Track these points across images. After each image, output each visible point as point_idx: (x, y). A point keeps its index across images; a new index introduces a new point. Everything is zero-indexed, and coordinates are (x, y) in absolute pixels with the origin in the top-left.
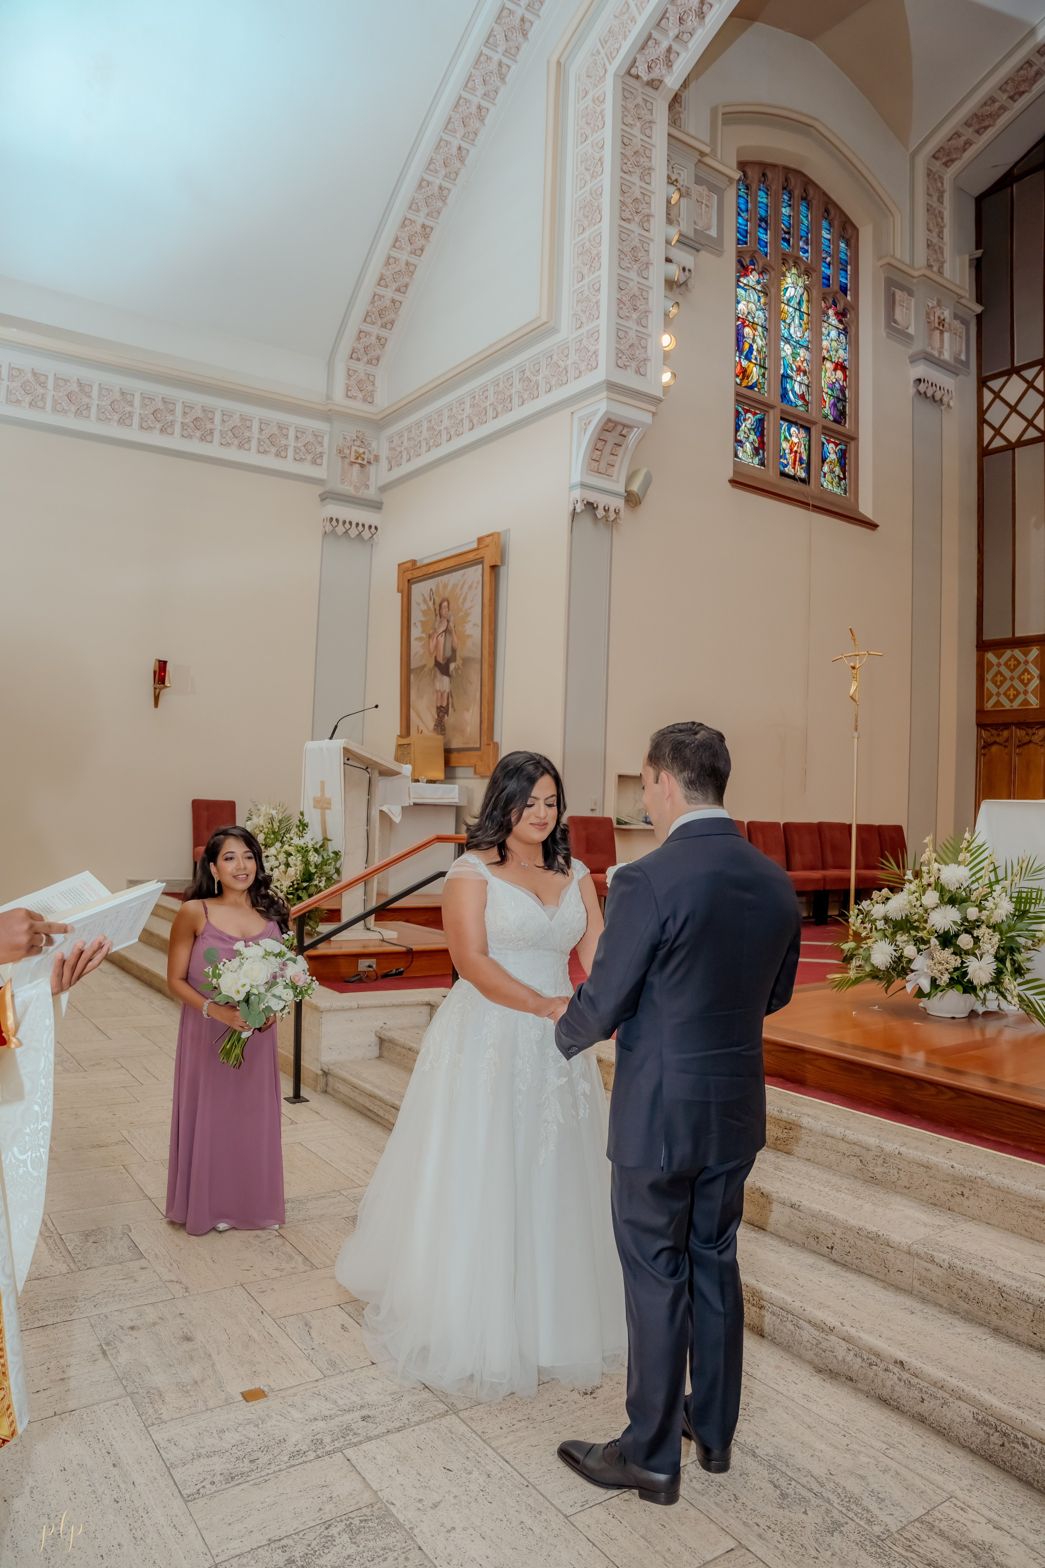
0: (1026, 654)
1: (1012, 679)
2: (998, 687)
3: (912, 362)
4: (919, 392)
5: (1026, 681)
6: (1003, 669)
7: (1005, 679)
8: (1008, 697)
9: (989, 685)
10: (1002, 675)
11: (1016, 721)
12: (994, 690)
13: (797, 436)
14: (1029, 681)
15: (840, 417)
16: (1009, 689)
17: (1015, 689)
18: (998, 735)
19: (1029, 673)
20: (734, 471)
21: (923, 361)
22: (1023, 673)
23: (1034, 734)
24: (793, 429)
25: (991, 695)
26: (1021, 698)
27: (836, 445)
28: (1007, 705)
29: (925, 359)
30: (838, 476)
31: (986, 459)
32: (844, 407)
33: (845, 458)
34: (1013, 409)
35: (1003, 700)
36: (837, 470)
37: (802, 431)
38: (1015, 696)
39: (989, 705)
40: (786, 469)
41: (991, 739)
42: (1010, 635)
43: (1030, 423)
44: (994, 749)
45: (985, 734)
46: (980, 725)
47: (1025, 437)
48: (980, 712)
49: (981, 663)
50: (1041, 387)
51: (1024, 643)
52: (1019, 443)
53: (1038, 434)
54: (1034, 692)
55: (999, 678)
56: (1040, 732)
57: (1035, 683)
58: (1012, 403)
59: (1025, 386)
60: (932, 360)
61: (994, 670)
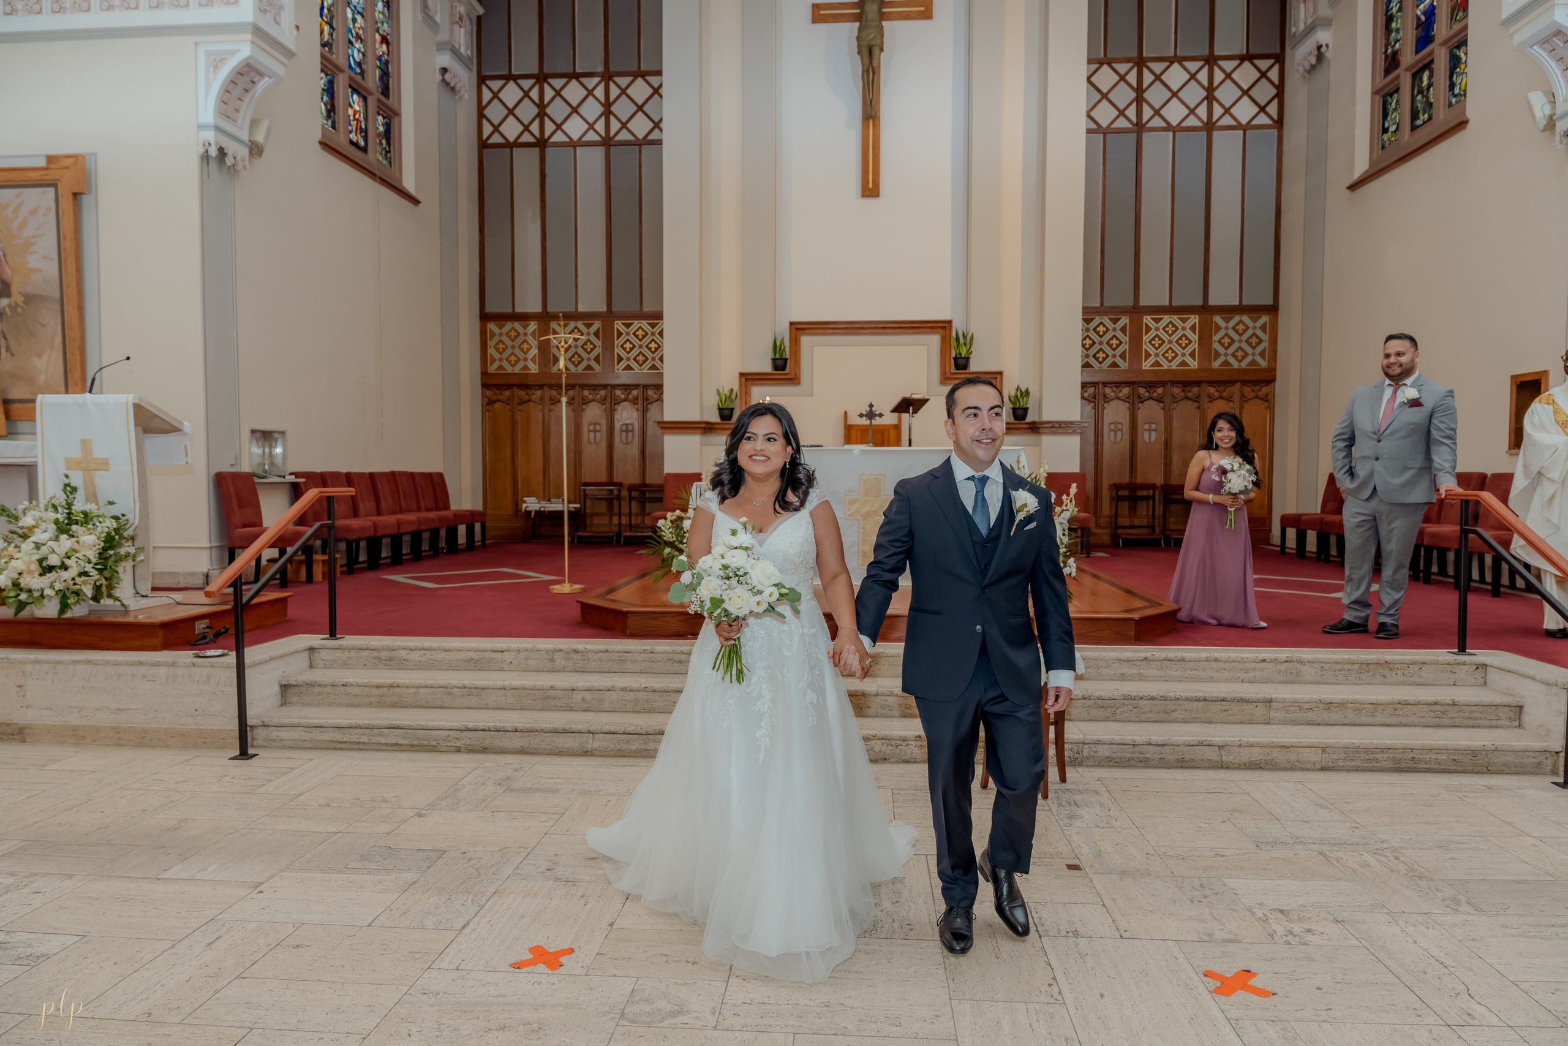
0: (525, 327)
1: (513, 347)
2: (501, 353)
3: (438, 50)
4: (444, 80)
5: (525, 350)
6: (505, 338)
7: (507, 347)
8: (510, 362)
9: (491, 351)
10: (503, 343)
11: (517, 383)
12: (496, 355)
13: (358, 104)
14: (529, 350)
15: (385, 91)
16: (510, 356)
17: (516, 356)
18: (501, 394)
19: (528, 343)
20: (323, 135)
21: (449, 52)
22: (523, 343)
23: (533, 394)
24: (355, 97)
26: (521, 364)
27: (384, 118)
28: (509, 369)
29: (452, 50)
30: (385, 148)
31: (486, 151)
32: (388, 81)
33: (390, 132)
34: (511, 112)
35: (505, 364)
36: (384, 141)
37: (361, 99)
38: (517, 362)
39: (492, 369)
40: (351, 136)
41: (495, 398)
42: (510, 310)
43: (526, 128)
44: (497, 405)
45: (489, 393)
46: (484, 386)
47: (521, 140)
48: (484, 374)
49: (483, 333)
50: (536, 99)
51: (524, 318)
52: (516, 144)
53: (533, 140)
54: (533, 360)
55: (501, 346)
56: (539, 393)
57: (534, 351)
58: (511, 106)
59: (521, 94)
60: (455, 52)
61: (496, 339)
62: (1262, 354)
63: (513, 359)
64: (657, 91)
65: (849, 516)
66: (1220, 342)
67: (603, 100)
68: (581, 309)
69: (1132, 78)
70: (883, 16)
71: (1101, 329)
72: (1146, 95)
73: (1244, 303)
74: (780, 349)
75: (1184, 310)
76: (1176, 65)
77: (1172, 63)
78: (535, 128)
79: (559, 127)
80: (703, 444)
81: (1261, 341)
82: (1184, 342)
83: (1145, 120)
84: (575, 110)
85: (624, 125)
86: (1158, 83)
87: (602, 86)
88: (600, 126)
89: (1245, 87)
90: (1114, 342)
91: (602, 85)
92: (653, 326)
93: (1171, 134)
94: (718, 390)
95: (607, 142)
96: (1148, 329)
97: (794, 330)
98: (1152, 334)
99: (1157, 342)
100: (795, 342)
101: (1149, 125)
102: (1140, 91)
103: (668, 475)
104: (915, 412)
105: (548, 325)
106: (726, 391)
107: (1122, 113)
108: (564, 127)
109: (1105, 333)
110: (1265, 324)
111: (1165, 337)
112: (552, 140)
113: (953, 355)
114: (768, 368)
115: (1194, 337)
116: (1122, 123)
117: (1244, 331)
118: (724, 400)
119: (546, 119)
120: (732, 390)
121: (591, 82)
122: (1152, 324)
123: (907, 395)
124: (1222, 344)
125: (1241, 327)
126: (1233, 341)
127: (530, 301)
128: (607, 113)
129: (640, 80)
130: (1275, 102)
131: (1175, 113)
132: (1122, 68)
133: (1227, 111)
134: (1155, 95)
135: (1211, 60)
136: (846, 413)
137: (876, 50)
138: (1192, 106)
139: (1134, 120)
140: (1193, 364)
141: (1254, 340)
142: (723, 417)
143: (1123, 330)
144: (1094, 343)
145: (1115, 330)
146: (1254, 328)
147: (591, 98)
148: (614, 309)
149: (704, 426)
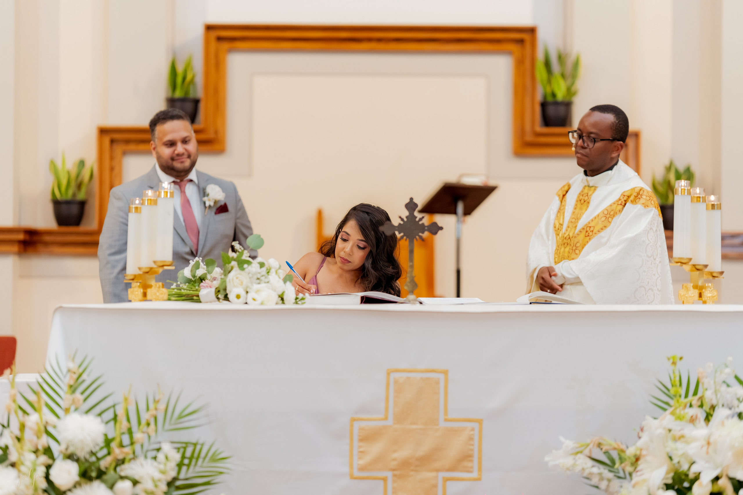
65: (362, 469)
74: (184, 79)
94: (53, 165)
97: (213, 44)
100: (216, 66)
104: (468, 212)
106: (71, 167)
113: (539, 98)
118: (64, 182)
120: (82, 163)
123: (452, 178)
136: (320, 214)
142: (61, 219)
149: (21, 237)
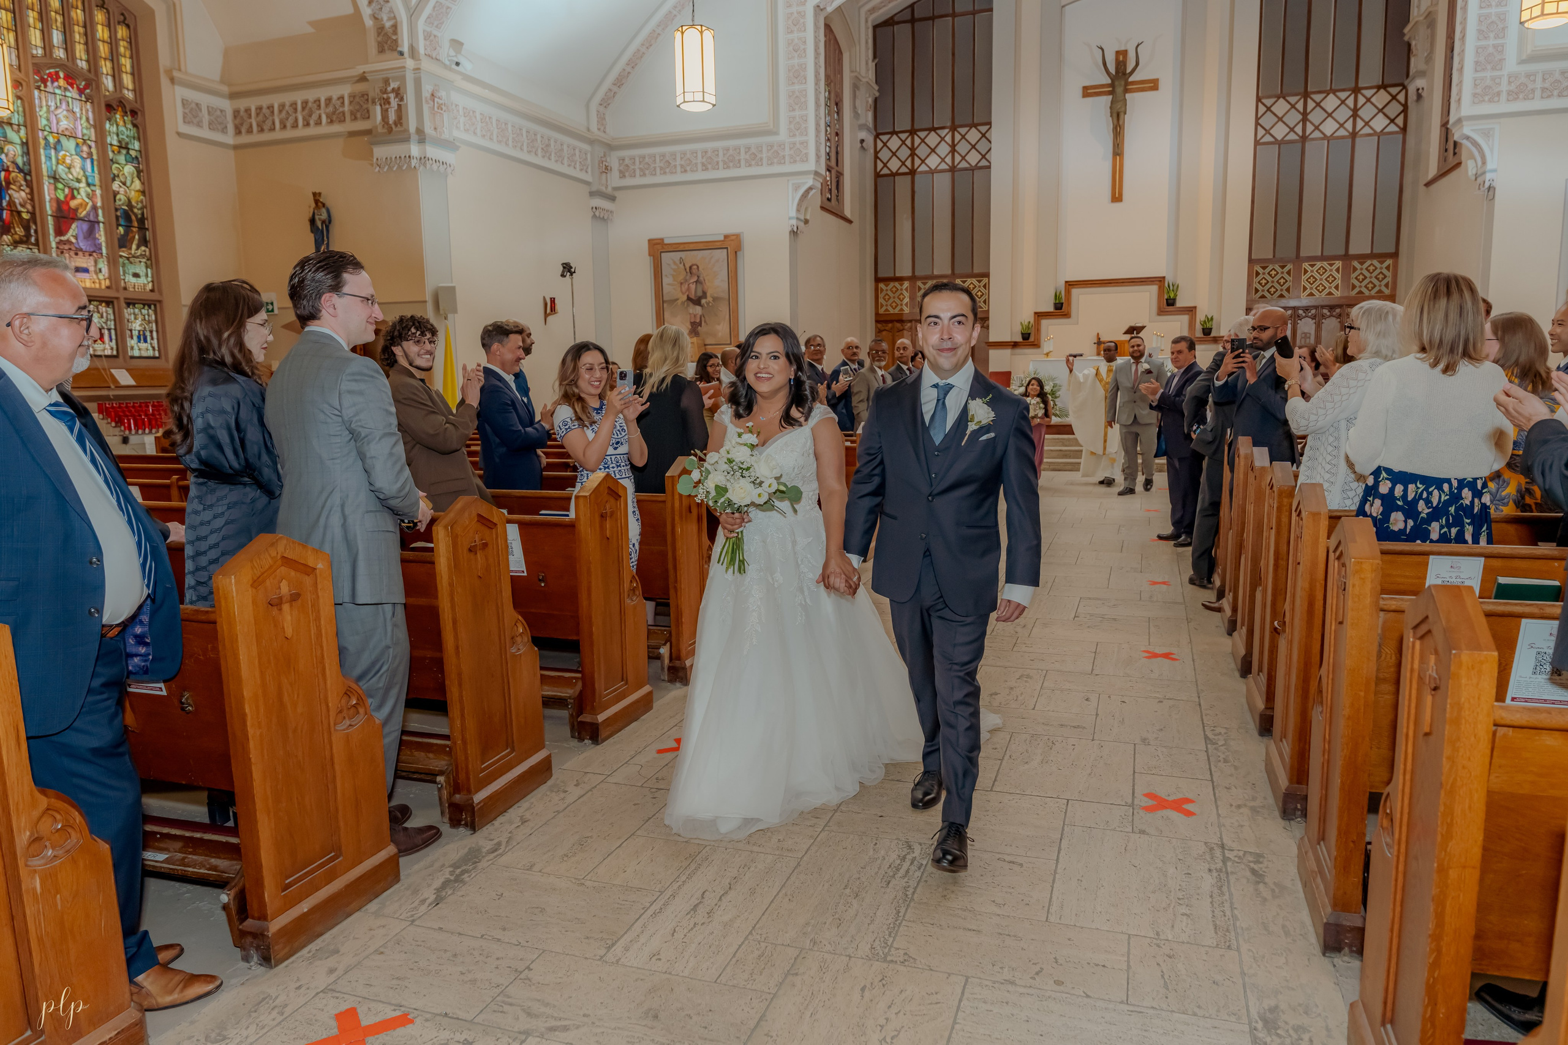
0: (901, 285)
1: (894, 298)
2: (887, 302)
5: (901, 299)
6: (889, 293)
7: (890, 298)
8: (893, 307)
9: (881, 300)
10: (889, 295)
11: (896, 319)
12: (884, 303)
13: (829, 176)
14: (903, 299)
15: (838, 162)
16: (892, 303)
17: (897, 303)
18: (886, 326)
19: (903, 295)
20: (821, 202)
22: (900, 295)
23: (906, 326)
25: (882, 306)
26: (899, 308)
27: (836, 178)
28: (892, 311)
30: (836, 195)
31: (879, 179)
32: (838, 156)
33: (838, 185)
34: (894, 154)
35: (890, 308)
36: (836, 191)
38: (896, 307)
39: (881, 311)
40: (827, 195)
41: (883, 328)
42: (892, 275)
43: (903, 163)
44: (884, 333)
45: (879, 325)
46: (877, 321)
47: (900, 171)
48: (877, 314)
49: (876, 289)
50: (910, 145)
51: (900, 280)
52: (897, 174)
53: (907, 171)
54: (906, 305)
55: (887, 297)
56: (909, 325)
57: (907, 300)
58: (894, 151)
59: (900, 142)
60: (868, 129)
61: (884, 293)
62: (1387, 286)
63: (894, 304)
64: (984, 135)
66: (1356, 278)
67: (950, 143)
68: (936, 273)
69: (1300, 106)
70: (1126, 91)
71: (1273, 273)
72: (1309, 117)
73: (1374, 252)
74: (1059, 297)
75: (1331, 259)
76: (1331, 95)
77: (1328, 94)
78: (908, 163)
79: (923, 161)
80: (1012, 354)
81: (1385, 277)
82: (1331, 279)
83: (1307, 134)
84: (933, 150)
85: (963, 158)
86: (1318, 108)
87: (950, 135)
88: (948, 160)
89: (1380, 107)
90: (1282, 281)
91: (950, 133)
92: (979, 281)
93: (1326, 142)
94: (1022, 323)
95: (953, 169)
96: (1306, 271)
97: (1067, 285)
98: (1309, 274)
99: (1311, 280)
100: (1068, 293)
101: (1311, 137)
102: (1305, 115)
103: (992, 373)
105: (915, 283)
106: (1026, 323)
107: (1292, 130)
108: (926, 161)
109: (1275, 275)
110: (1389, 265)
111: (1317, 276)
112: (919, 170)
113: (1166, 297)
114: (1051, 309)
115: (1338, 276)
116: (1292, 136)
117: (1374, 271)
118: (1024, 328)
119: (916, 157)
120: (1029, 323)
121: (943, 133)
122: (1309, 268)
124: (1358, 280)
125: (1371, 268)
126: (1366, 277)
127: (904, 270)
128: (953, 150)
129: (973, 129)
130: (1402, 116)
131: (1329, 127)
132: (1293, 100)
133: (1367, 124)
134: (1316, 116)
135: (1356, 90)
137: (1122, 115)
138: (1342, 122)
139: (1301, 134)
140: (1337, 294)
141: (1381, 276)
142: (1024, 339)
143: (1289, 273)
144: (1268, 282)
145: (1282, 273)
146: (1381, 268)
147: (943, 142)
148: (956, 272)
149: (1012, 344)
